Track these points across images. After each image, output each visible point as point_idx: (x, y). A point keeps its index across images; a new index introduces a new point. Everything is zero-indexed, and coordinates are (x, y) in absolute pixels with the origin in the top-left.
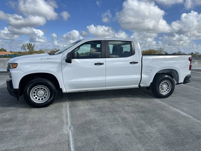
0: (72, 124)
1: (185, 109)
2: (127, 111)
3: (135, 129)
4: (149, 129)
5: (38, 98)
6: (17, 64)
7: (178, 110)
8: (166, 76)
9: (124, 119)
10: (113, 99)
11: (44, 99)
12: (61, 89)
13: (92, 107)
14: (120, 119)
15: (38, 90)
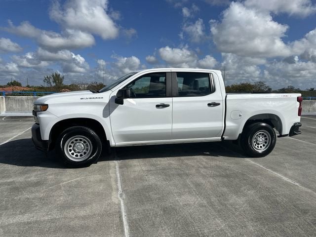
0: (123, 191)
1: (290, 173)
2: (203, 175)
3: (213, 199)
4: (233, 199)
5: (75, 154)
6: (47, 105)
7: (279, 175)
8: (264, 124)
9: (198, 185)
10: (182, 158)
11: (84, 155)
12: (109, 141)
13: (152, 168)
14: (192, 186)
15: (75, 142)
